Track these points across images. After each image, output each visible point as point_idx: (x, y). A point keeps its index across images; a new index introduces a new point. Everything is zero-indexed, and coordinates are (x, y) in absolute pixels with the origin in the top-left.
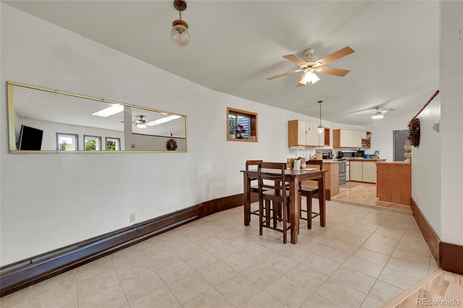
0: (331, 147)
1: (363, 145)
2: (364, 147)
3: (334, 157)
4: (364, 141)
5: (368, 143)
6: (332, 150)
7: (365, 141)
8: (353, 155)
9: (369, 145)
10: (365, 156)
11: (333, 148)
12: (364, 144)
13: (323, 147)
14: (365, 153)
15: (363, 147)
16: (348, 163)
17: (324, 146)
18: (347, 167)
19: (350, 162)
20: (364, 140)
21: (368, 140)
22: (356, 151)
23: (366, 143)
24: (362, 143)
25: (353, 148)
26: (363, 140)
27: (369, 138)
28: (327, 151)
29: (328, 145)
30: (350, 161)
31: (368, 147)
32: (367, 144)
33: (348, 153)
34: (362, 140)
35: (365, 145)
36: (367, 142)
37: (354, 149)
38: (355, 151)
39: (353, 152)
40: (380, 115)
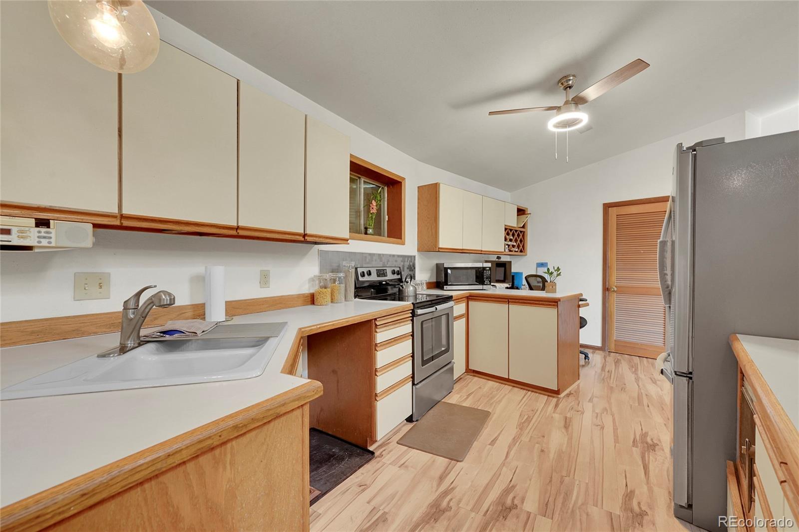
0: (409, 246)
1: (509, 245)
2: (510, 251)
3: (411, 288)
4: (511, 234)
5: (521, 241)
6: (415, 257)
7: (513, 235)
8: (480, 277)
9: (523, 246)
10: (513, 277)
11: (419, 250)
12: (509, 243)
13: (345, 241)
14: (514, 269)
15: (507, 250)
16: (459, 309)
17: (348, 237)
18: (459, 327)
19: (470, 303)
20: (511, 230)
21: (521, 232)
22: (489, 265)
23: (516, 241)
24: (506, 240)
25: (481, 252)
26: (508, 231)
27: (523, 227)
28: (374, 264)
29: (399, 240)
30: (470, 298)
31: (521, 251)
32: (519, 242)
33: (465, 271)
34: (506, 229)
35: (513, 246)
36: (518, 235)
37: (486, 257)
38: (486, 262)
39: (480, 265)
40: (577, 109)
